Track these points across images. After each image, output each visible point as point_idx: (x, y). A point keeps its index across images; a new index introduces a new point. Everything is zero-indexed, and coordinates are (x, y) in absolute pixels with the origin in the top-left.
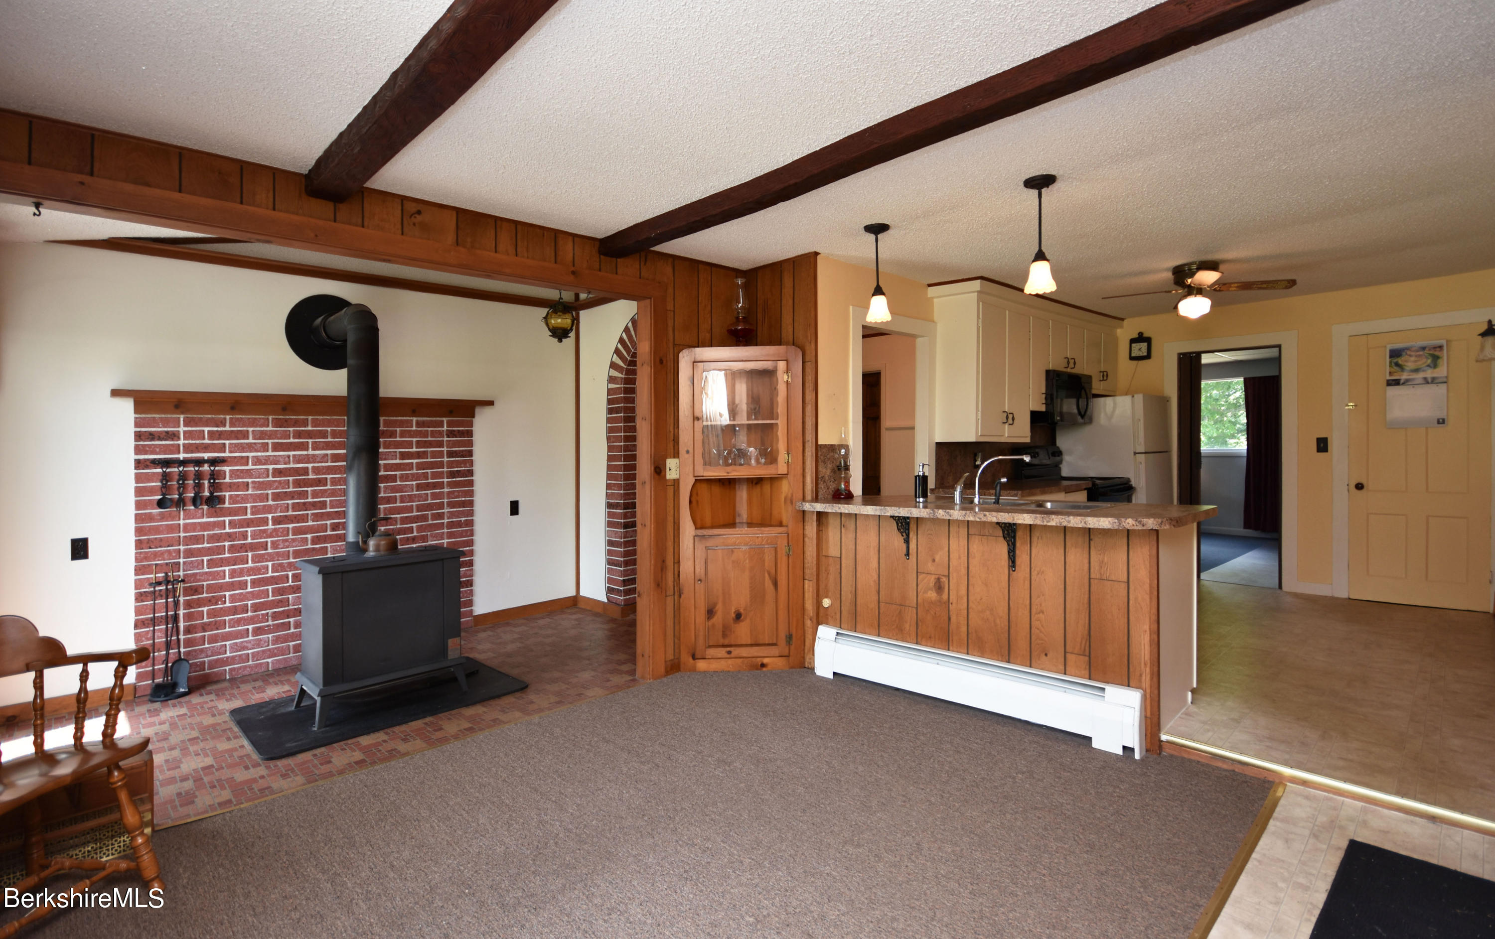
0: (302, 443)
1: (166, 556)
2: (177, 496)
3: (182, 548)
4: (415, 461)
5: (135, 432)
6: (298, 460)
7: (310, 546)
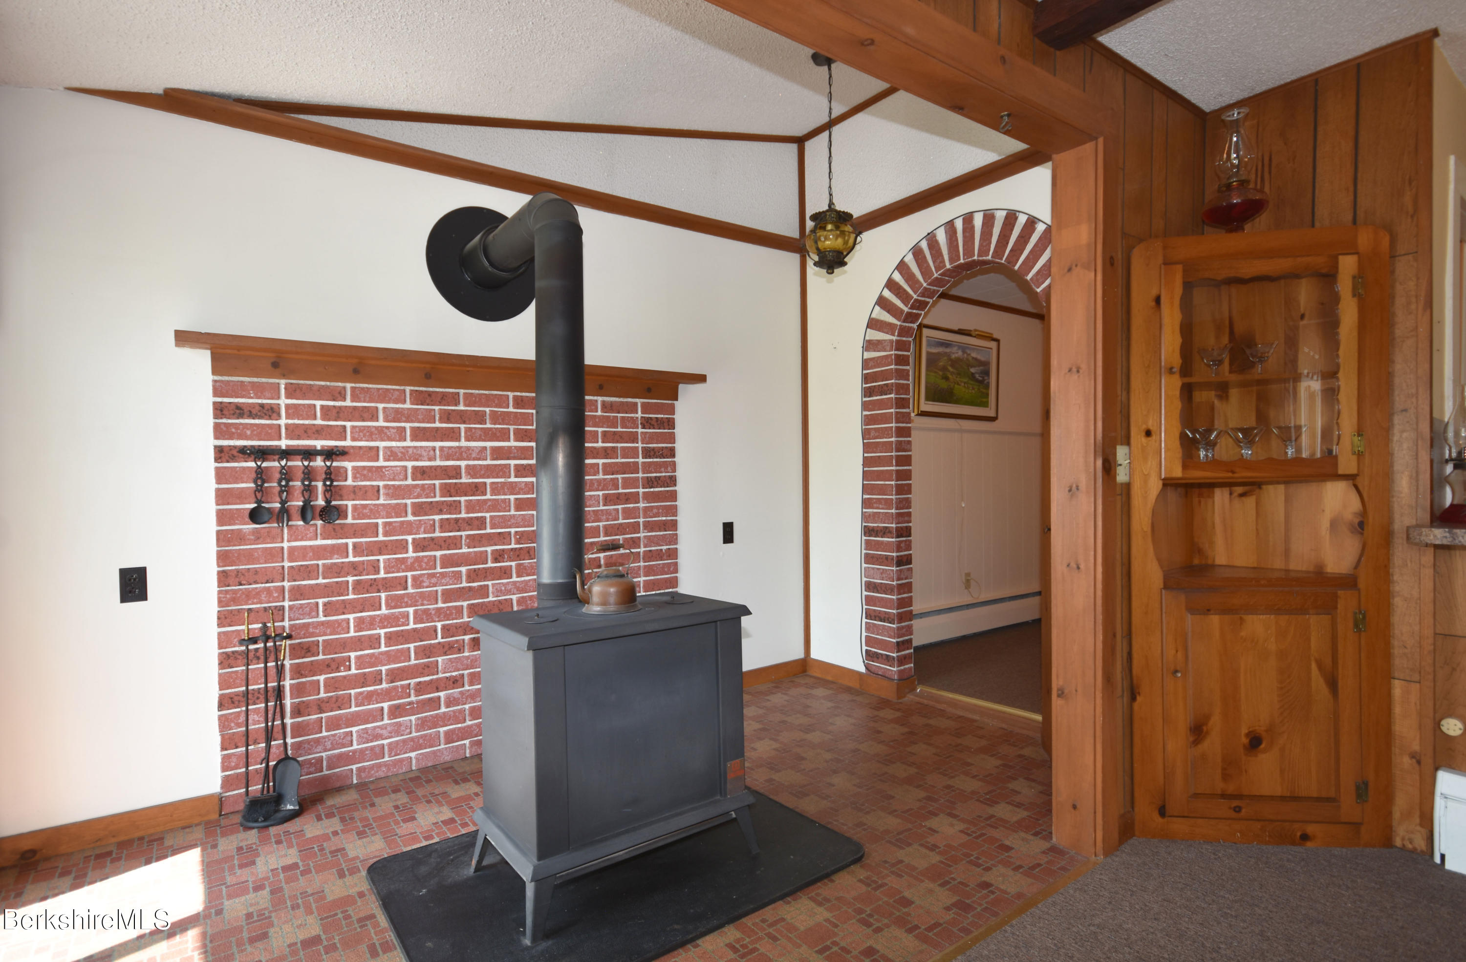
0: (452, 428)
1: (263, 597)
2: (278, 505)
3: (287, 584)
4: (601, 461)
5: (215, 403)
6: (448, 454)
7: (464, 584)
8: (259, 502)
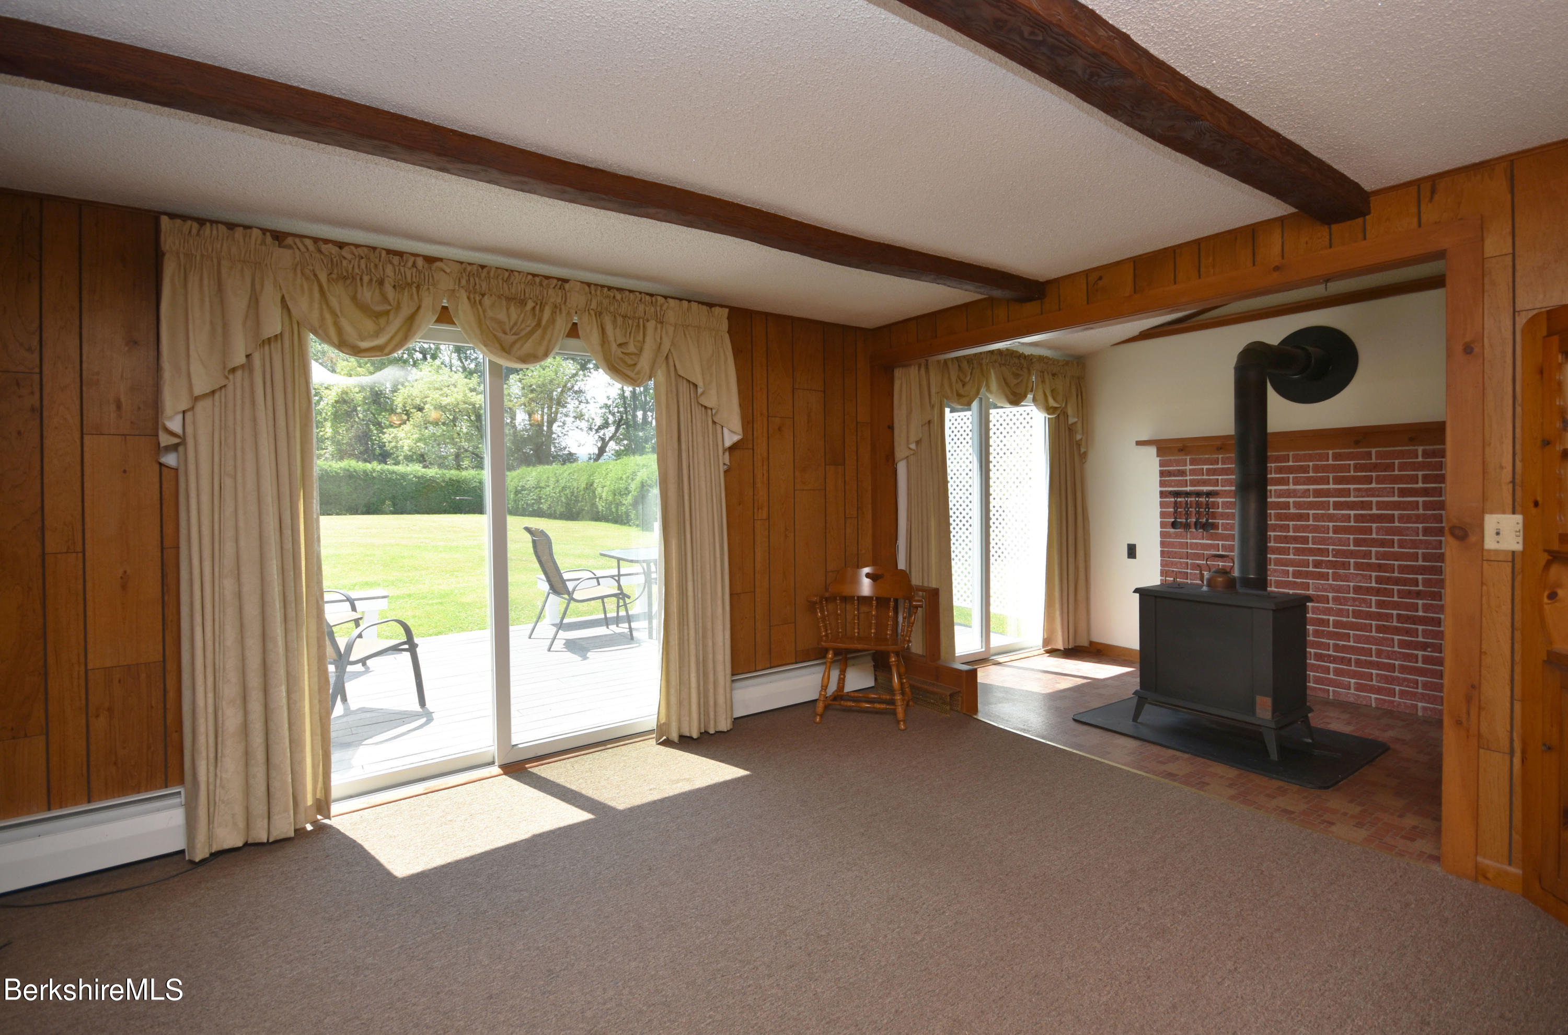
1: (1179, 565)
2: (1184, 520)
3: (1189, 561)
8: (1175, 518)
